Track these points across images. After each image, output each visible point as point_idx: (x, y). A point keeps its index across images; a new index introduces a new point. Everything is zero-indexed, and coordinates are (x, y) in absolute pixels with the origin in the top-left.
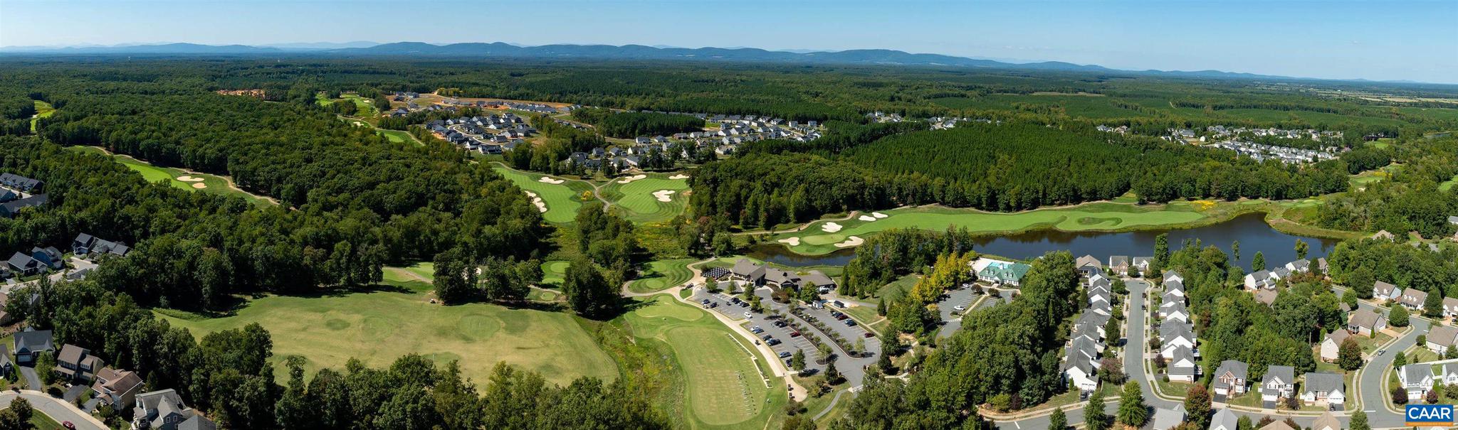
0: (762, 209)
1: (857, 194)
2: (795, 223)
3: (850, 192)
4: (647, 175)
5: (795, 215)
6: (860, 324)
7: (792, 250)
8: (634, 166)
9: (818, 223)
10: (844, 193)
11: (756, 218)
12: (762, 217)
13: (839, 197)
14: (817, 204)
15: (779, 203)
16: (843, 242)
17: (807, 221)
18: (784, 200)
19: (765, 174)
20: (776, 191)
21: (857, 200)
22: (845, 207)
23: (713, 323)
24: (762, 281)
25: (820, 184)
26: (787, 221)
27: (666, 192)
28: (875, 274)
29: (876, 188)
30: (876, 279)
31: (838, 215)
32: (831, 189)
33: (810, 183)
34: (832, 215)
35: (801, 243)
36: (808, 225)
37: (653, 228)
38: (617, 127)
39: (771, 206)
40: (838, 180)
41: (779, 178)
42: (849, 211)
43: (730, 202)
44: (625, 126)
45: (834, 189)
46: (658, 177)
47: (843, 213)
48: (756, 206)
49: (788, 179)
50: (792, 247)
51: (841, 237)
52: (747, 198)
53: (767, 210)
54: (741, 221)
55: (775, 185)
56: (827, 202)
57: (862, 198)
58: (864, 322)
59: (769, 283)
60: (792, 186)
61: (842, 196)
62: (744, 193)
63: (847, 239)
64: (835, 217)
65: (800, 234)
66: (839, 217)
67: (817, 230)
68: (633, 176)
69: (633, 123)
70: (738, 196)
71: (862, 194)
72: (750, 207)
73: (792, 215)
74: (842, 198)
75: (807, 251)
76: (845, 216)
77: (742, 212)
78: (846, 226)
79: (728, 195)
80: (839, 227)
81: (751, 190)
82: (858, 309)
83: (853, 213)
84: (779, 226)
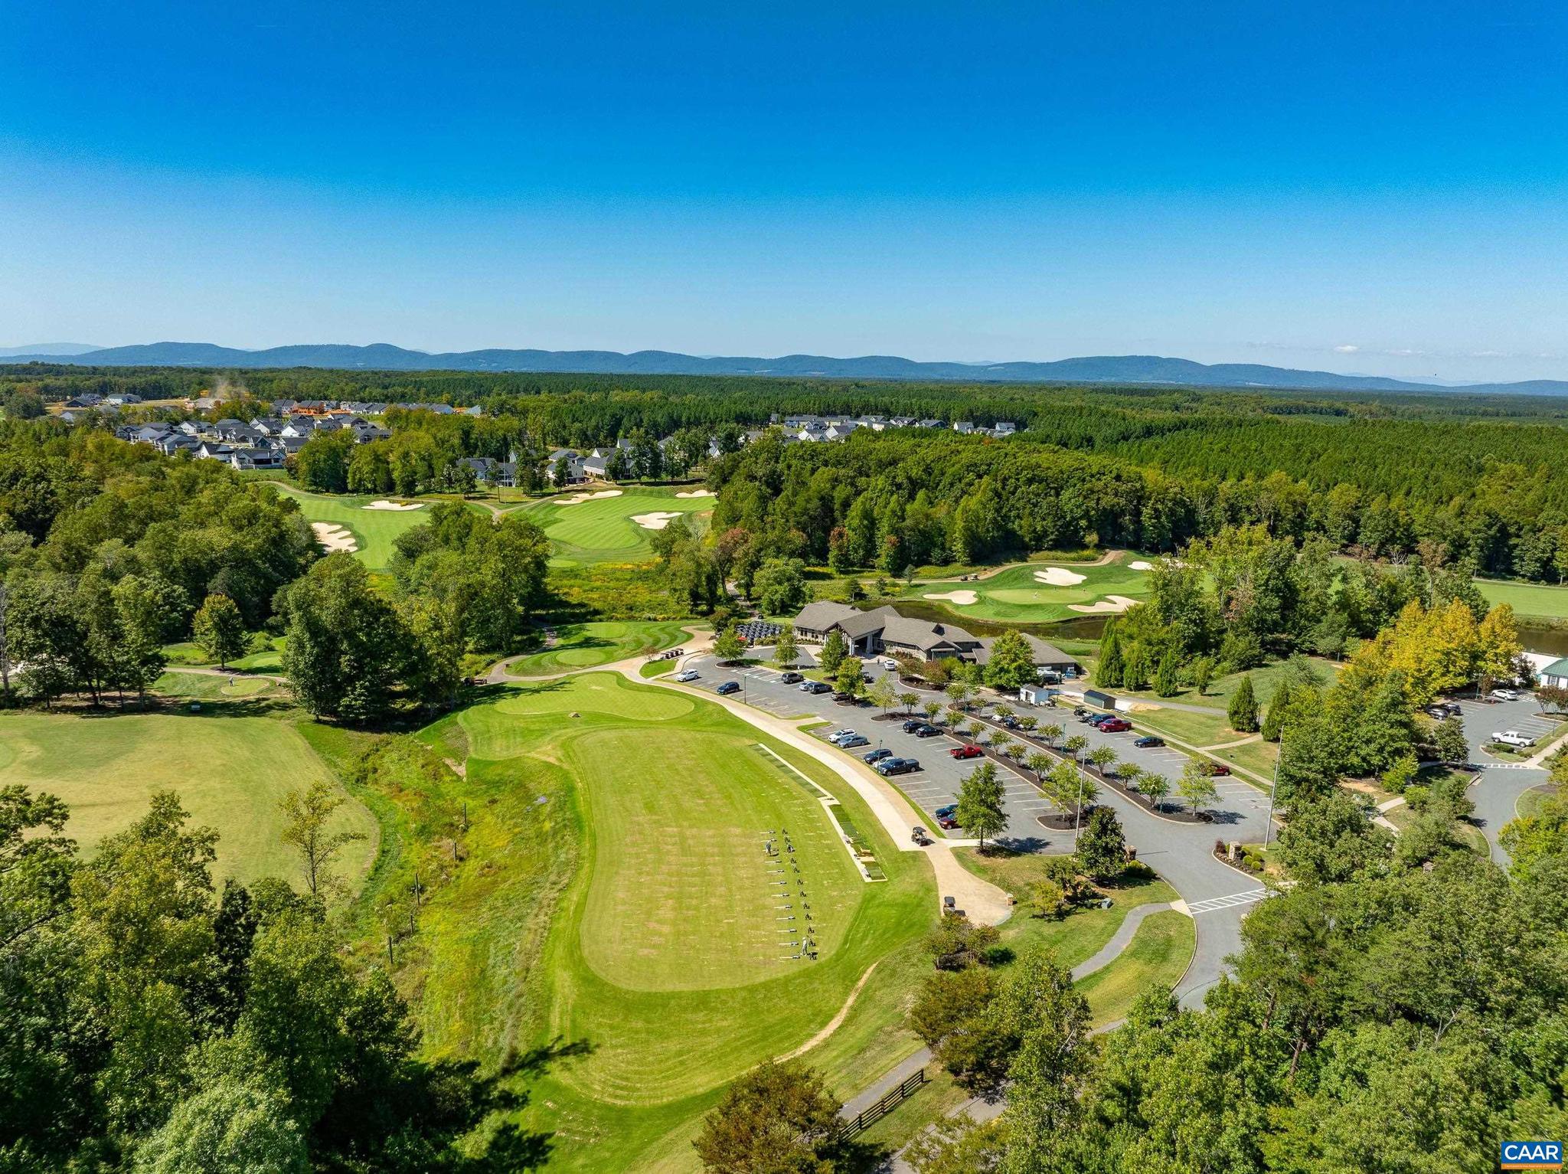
0: (884, 527)
1: (1123, 513)
2: (966, 565)
3: (1107, 501)
4: (625, 492)
5: (966, 544)
6: (1174, 745)
7: (957, 613)
8: (600, 477)
9: (1023, 568)
10: (1093, 504)
11: (870, 550)
12: (885, 547)
13: (1079, 513)
14: (1022, 526)
15: (927, 516)
16: (1090, 603)
17: (997, 563)
18: (940, 512)
19: (893, 463)
20: (921, 495)
21: (1121, 528)
22: (1092, 538)
23: (718, 724)
24: (872, 644)
25: (1030, 481)
26: (946, 562)
27: (664, 515)
28: (1202, 643)
29: (1173, 500)
30: (1206, 654)
31: (1073, 555)
32: (1058, 494)
33: (1005, 480)
34: (1059, 554)
35: (981, 601)
36: (1001, 569)
37: (614, 571)
38: (577, 425)
39: (909, 522)
40: (1079, 474)
41: (928, 470)
42: (1100, 547)
43: (805, 512)
44: (593, 422)
45: (1065, 495)
46: (651, 494)
47: (1086, 553)
48: (870, 522)
49: (950, 471)
50: (957, 606)
51: (1089, 595)
52: (846, 505)
53: (895, 531)
54: (832, 556)
55: (915, 485)
56: (1049, 522)
57: (1137, 521)
58: (1188, 740)
59: (894, 650)
60: (958, 486)
61: (1087, 512)
62: (841, 492)
63: (1101, 598)
64: (1067, 559)
65: (977, 584)
66: (1074, 560)
67: (1024, 580)
68: (592, 492)
69: (613, 416)
70: (826, 501)
71: (1138, 513)
72: (856, 522)
73: (959, 546)
74: (1086, 515)
75: (997, 614)
76: (1094, 559)
77: (834, 532)
78: (1094, 578)
79: (800, 500)
80: (1079, 579)
81: (858, 493)
82: (1160, 716)
83: (1112, 556)
84: (925, 570)
